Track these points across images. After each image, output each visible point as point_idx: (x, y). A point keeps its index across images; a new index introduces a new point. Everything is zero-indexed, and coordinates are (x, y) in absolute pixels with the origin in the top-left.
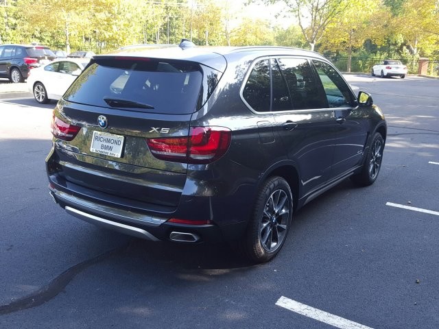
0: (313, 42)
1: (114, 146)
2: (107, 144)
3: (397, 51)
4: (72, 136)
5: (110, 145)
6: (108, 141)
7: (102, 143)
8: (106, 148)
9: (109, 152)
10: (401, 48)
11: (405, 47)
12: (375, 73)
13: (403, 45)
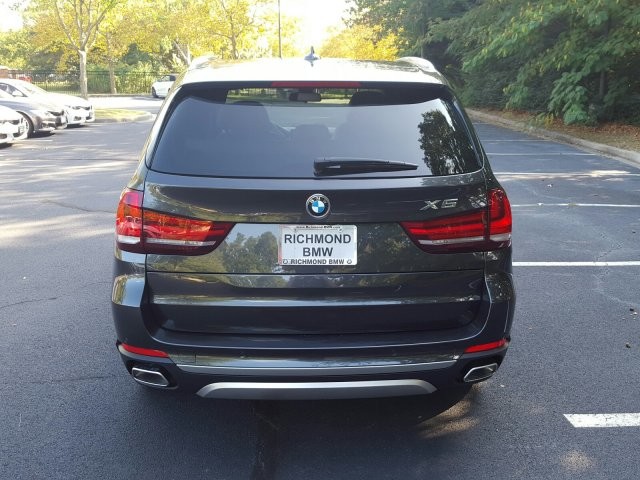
0: (83, 49)
1: (335, 246)
2: (317, 246)
3: (164, 61)
4: (212, 243)
5: (324, 245)
6: (319, 239)
7: (305, 245)
8: (316, 252)
9: (327, 258)
10: (170, 57)
11: (174, 55)
12: (158, 93)
13: (171, 52)
